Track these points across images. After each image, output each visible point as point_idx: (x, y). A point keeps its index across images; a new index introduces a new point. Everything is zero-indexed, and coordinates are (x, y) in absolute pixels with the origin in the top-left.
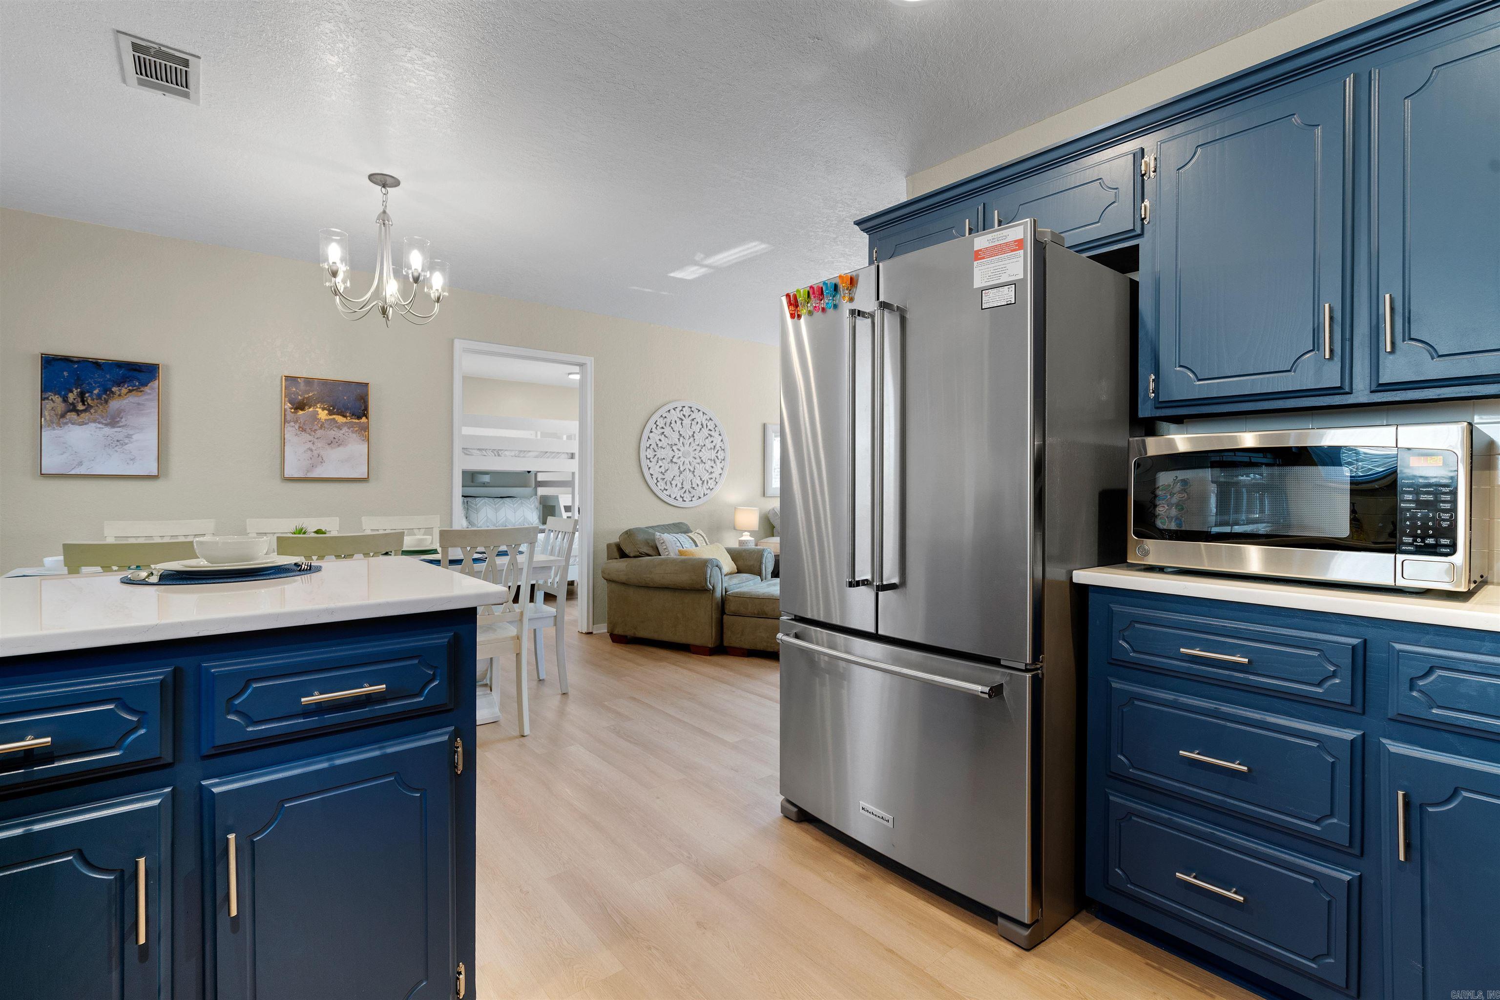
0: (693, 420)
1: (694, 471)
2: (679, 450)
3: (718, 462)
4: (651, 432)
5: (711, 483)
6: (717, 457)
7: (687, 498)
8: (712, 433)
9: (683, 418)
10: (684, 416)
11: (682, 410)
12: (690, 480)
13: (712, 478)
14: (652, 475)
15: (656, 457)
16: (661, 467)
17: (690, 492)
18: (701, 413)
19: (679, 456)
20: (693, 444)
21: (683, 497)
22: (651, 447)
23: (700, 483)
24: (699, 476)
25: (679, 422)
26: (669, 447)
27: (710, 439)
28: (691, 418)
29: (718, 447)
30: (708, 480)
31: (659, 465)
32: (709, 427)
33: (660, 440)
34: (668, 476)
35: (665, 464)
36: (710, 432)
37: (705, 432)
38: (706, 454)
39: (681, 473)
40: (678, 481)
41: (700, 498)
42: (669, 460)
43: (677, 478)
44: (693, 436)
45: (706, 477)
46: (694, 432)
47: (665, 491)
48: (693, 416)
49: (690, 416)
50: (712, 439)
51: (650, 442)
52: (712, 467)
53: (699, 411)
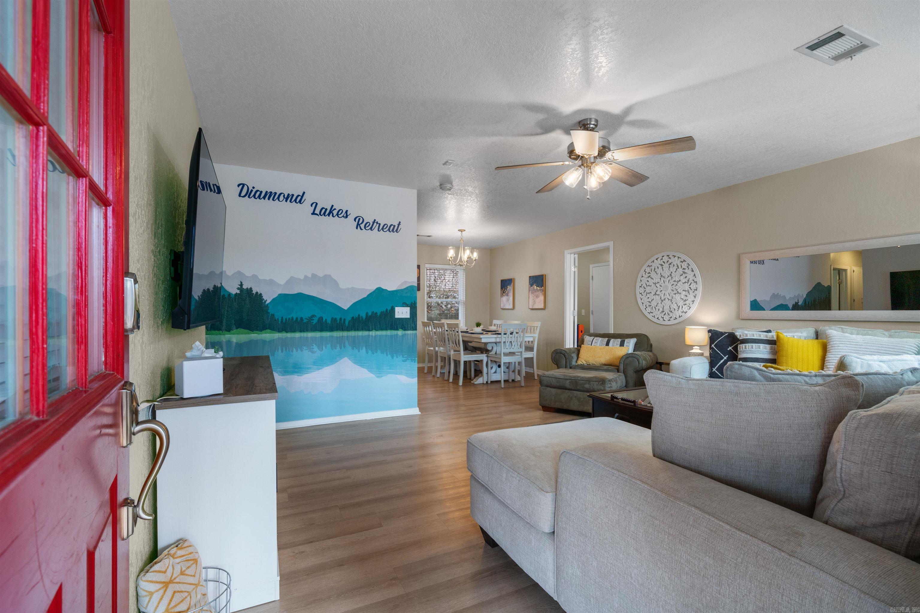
0: (670, 264)
1: (671, 300)
2: (661, 286)
3: (691, 292)
4: (642, 277)
5: (685, 308)
6: (690, 288)
7: (666, 318)
8: (686, 271)
9: (663, 264)
10: (664, 262)
11: (662, 259)
12: (668, 306)
13: (686, 304)
14: (643, 303)
15: (645, 292)
16: (648, 298)
17: (669, 314)
18: (676, 258)
19: (661, 289)
20: (665, 280)
21: (663, 318)
22: (642, 286)
23: (676, 308)
24: (676, 303)
25: (660, 267)
26: (653, 285)
27: (684, 275)
28: (668, 263)
29: (691, 281)
30: (683, 305)
31: (647, 297)
32: (683, 267)
33: (648, 281)
34: (654, 304)
35: (651, 296)
36: (684, 271)
37: (680, 271)
38: (680, 287)
39: (662, 301)
40: (660, 307)
41: (676, 318)
42: (653, 293)
43: (672, 306)
44: (671, 275)
45: (681, 303)
46: (672, 272)
47: (651, 314)
48: (670, 261)
49: (668, 261)
50: (686, 275)
51: (642, 283)
52: (686, 296)
53: (675, 256)
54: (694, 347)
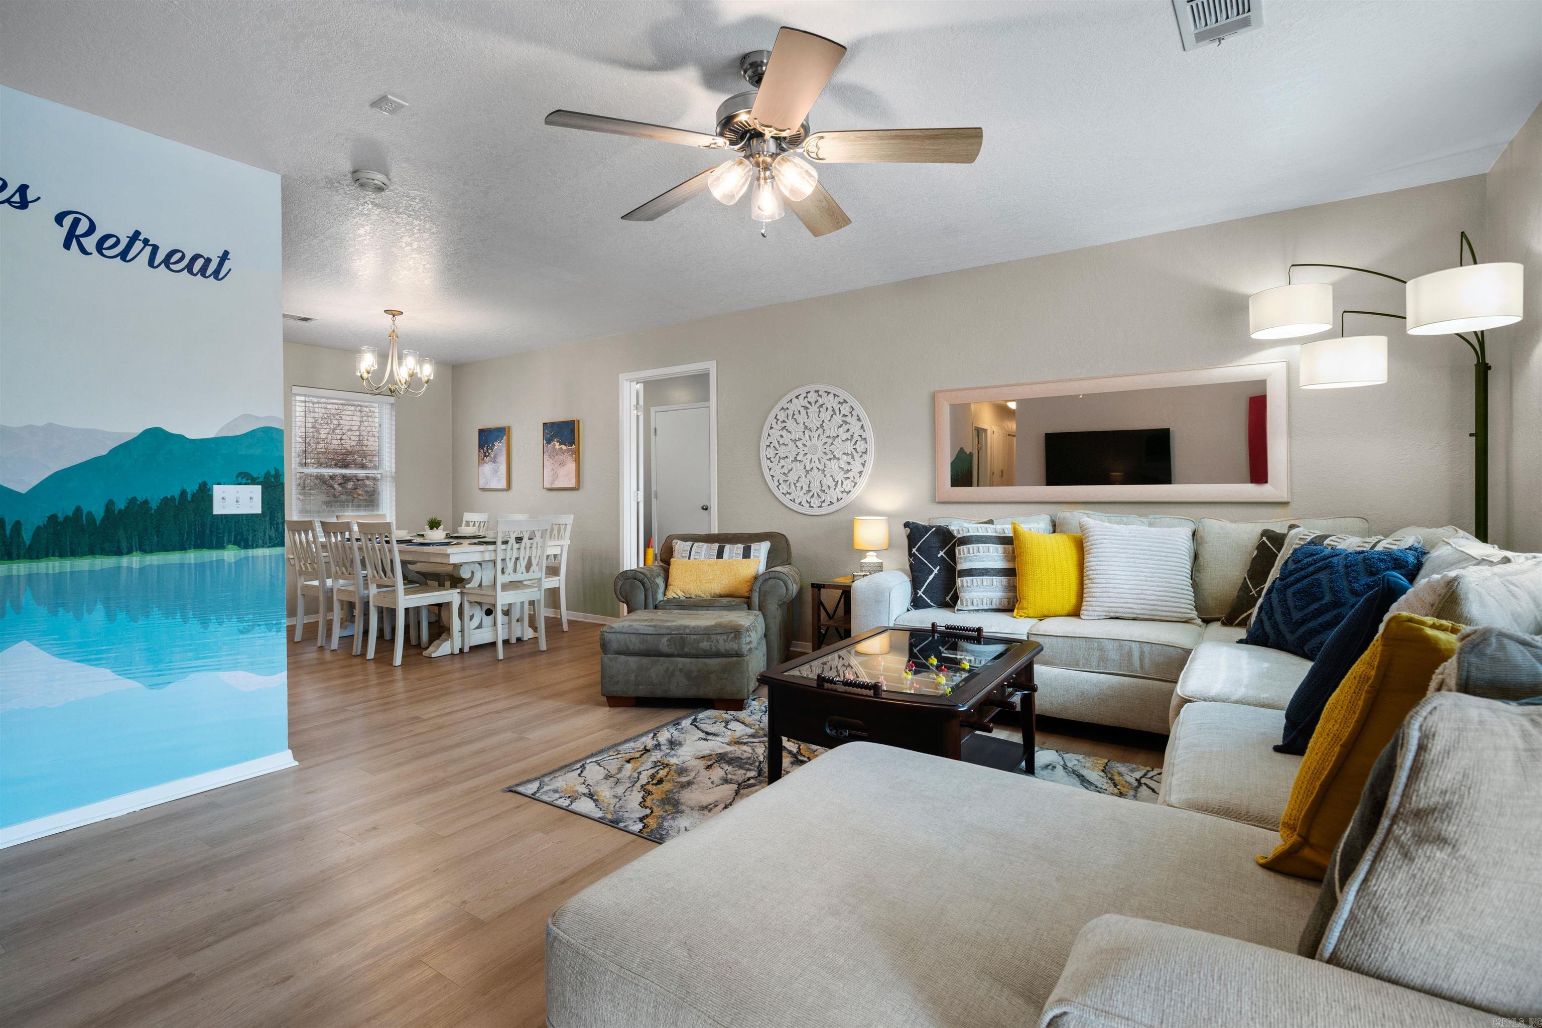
0: (821, 406)
1: (824, 470)
2: (804, 445)
3: (856, 456)
4: (771, 428)
5: (848, 485)
6: (855, 449)
7: (814, 503)
8: (848, 419)
9: (809, 406)
10: (809, 402)
11: (807, 397)
12: (819, 481)
13: (848, 478)
14: (772, 476)
15: (777, 457)
16: (783, 467)
17: (819, 496)
18: (831, 396)
19: (805, 452)
20: (812, 434)
21: (810, 503)
22: (772, 445)
23: (832, 485)
24: (832, 476)
25: (803, 412)
26: (791, 444)
27: (845, 427)
28: (817, 405)
29: (856, 437)
30: (844, 480)
31: (780, 465)
32: (843, 412)
33: (782, 436)
34: (792, 477)
35: (788, 463)
36: (844, 419)
37: (838, 419)
38: (840, 448)
39: (807, 472)
40: (804, 482)
41: (832, 503)
42: (791, 458)
43: (825, 481)
44: (822, 426)
45: (840, 477)
46: (823, 421)
47: (788, 496)
48: (821, 402)
49: (816, 402)
50: (848, 426)
51: (770, 440)
52: (849, 463)
53: (829, 393)
54: (868, 554)
